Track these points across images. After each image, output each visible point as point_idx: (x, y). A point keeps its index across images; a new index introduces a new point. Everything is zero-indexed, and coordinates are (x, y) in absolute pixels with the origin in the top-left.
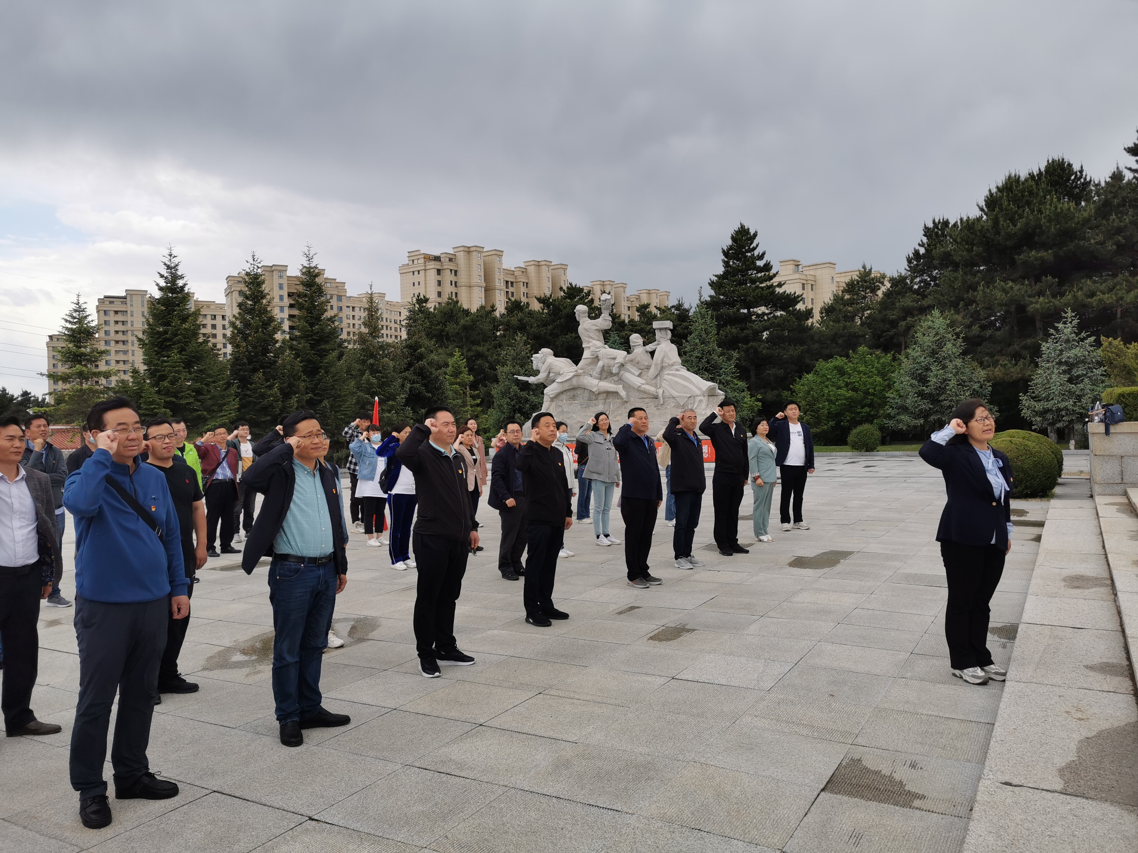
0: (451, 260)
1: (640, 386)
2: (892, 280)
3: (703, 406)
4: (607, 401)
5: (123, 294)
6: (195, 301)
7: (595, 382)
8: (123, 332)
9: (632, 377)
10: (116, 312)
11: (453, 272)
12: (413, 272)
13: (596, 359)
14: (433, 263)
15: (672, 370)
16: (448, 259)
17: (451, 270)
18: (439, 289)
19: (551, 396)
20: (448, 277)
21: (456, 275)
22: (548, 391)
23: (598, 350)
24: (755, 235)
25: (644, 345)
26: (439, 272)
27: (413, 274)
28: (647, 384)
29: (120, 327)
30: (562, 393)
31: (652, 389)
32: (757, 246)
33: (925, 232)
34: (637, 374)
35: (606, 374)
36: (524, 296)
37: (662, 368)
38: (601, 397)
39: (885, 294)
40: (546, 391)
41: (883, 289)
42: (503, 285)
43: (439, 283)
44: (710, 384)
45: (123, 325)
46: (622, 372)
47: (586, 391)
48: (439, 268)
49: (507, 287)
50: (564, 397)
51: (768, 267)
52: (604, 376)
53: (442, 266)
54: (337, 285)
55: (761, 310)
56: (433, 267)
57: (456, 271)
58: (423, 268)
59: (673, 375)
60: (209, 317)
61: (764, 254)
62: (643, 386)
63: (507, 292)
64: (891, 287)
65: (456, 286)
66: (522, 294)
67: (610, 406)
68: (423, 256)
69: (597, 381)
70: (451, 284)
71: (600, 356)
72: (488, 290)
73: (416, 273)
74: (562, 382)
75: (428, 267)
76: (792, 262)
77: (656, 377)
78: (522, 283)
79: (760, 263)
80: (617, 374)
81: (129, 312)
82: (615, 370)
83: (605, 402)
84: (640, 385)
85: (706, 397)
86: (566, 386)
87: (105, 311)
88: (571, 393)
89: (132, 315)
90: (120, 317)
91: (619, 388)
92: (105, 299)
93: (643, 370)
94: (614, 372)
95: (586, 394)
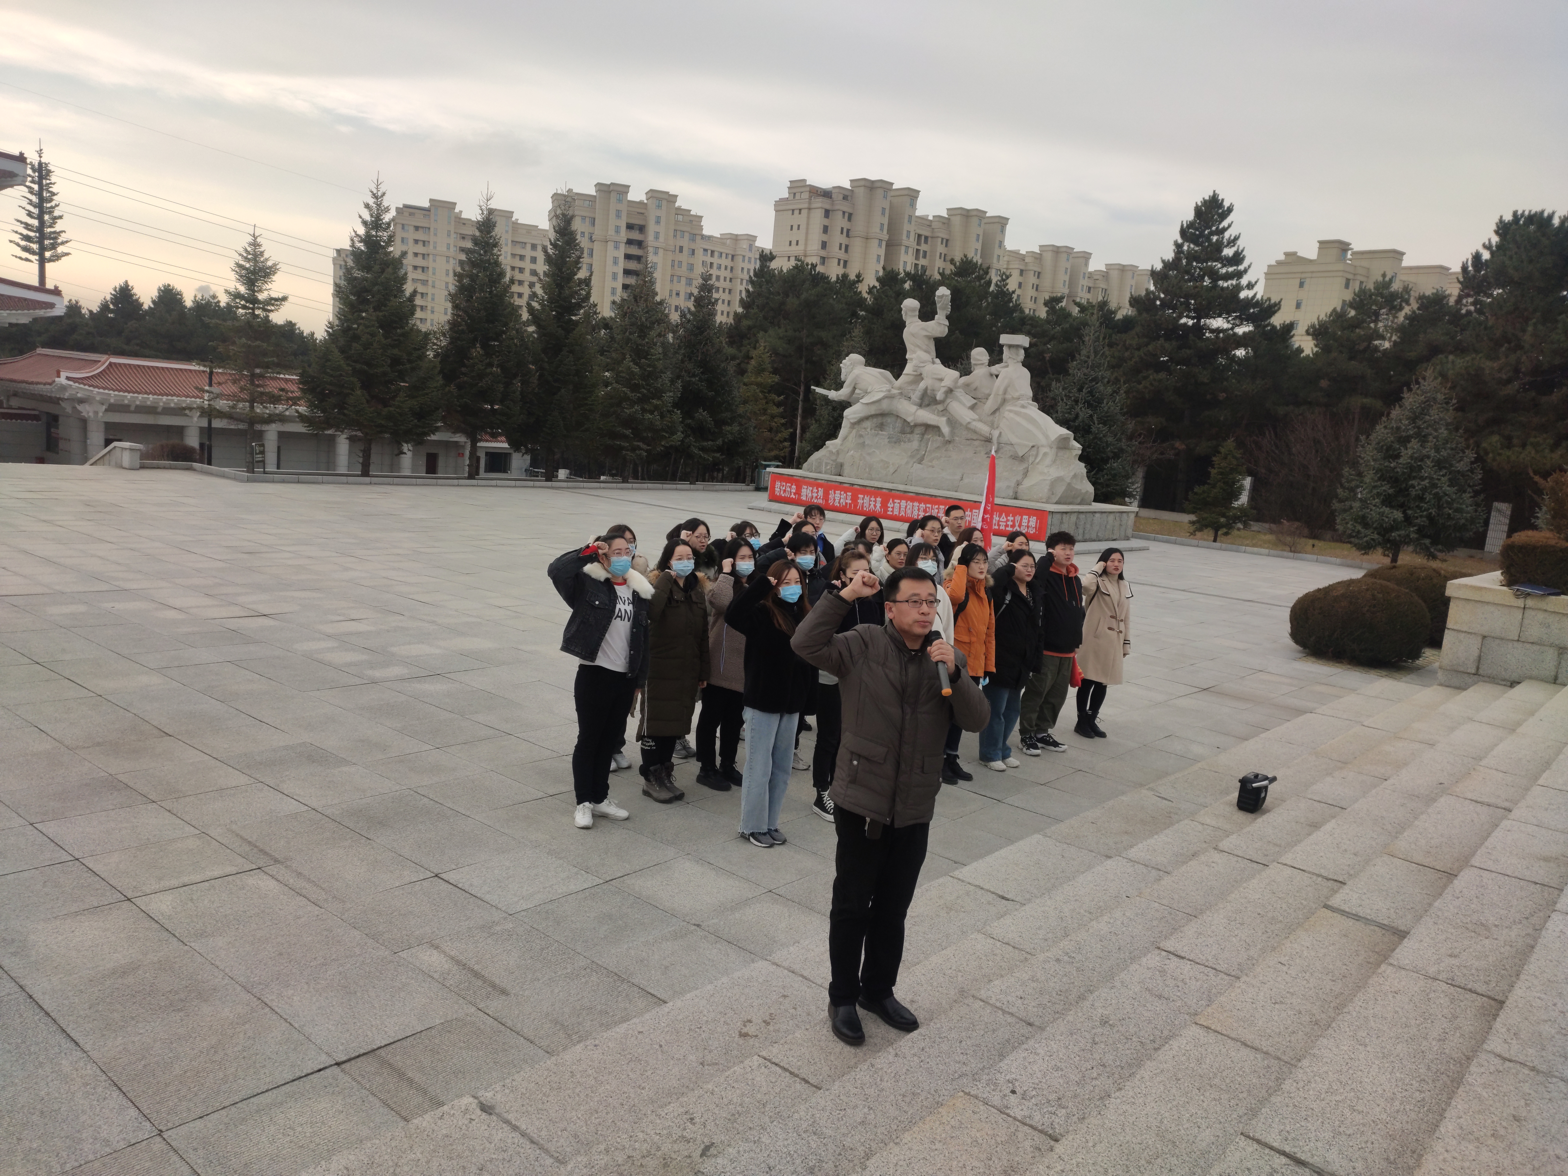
0: (845, 198)
1: (969, 423)
2: (1421, 298)
3: (1048, 461)
4: (926, 436)
5: (426, 205)
6: (513, 223)
7: (913, 408)
8: (424, 255)
9: (961, 409)
10: (417, 228)
11: (847, 215)
12: (793, 210)
13: (919, 377)
14: (820, 199)
15: (1016, 406)
16: (841, 197)
17: (844, 213)
18: (825, 238)
19: (852, 421)
20: (839, 222)
21: (849, 219)
22: (849, 414)
23: (922, 365)
24: (1230, 210)
25: (989, 365)
26: (827, 214)
27: (793, 214)
28: (980, 420)
29: (420, 249)
30: (867, 418)
31: (984, 428)
32: (1229, 226)
33: (1498, 227)
34: (969, 404)
35: (928, 400)
36: (940, 258)
37: (1004, 401)
38: (918, 430)
39: (1406, 317)
40: (846, 413)
41: (1407, 310)
42: (912, 242)
43: (826, 229)
44: (1064, 431)
45: (424, 245)
46: (948, 400)
47: (899, 420)
48: (828, 207)
49: (919, 244)
50: (868, 424)
51: (1238, 258)
52: (926, 402)
53: (833, 205)
54: (692, 219)
55: (1219, 323)
56: (819, 205)
57: (850, 215)
58: (806, 206)
59: (1017, 413)
60: (529, 247)
61: (1236, 238)
62: (974, 423)
63: (918, 250)
64: (1419, 309)
65: (848, 236)
66: (938, 255)
67: (927, 444)
68: (808, 189)
69: (915, 408)
70: (842, 233)
71: (924, 375)
72: (892, 246)
73: (797, 212)
74: (867, 404)
75: (814, 206)
76: (1336, 245)
77: (994, 412)
78: (940, 240)
79: (1228, 252)
80: (942, 402)
81: (432, 230)
82: (939, 396)
83: (922, 438)
84: (969, 420)
85: (1054, 451)
86: (873, 410)
87: (403, 225)
88: (880, 420)
89: (435, 235)
90: (420, 236)
91: (941, 422)
92: (405, 209)
93: (978, 400)
94: (938, 398)
95: (899, 424)
